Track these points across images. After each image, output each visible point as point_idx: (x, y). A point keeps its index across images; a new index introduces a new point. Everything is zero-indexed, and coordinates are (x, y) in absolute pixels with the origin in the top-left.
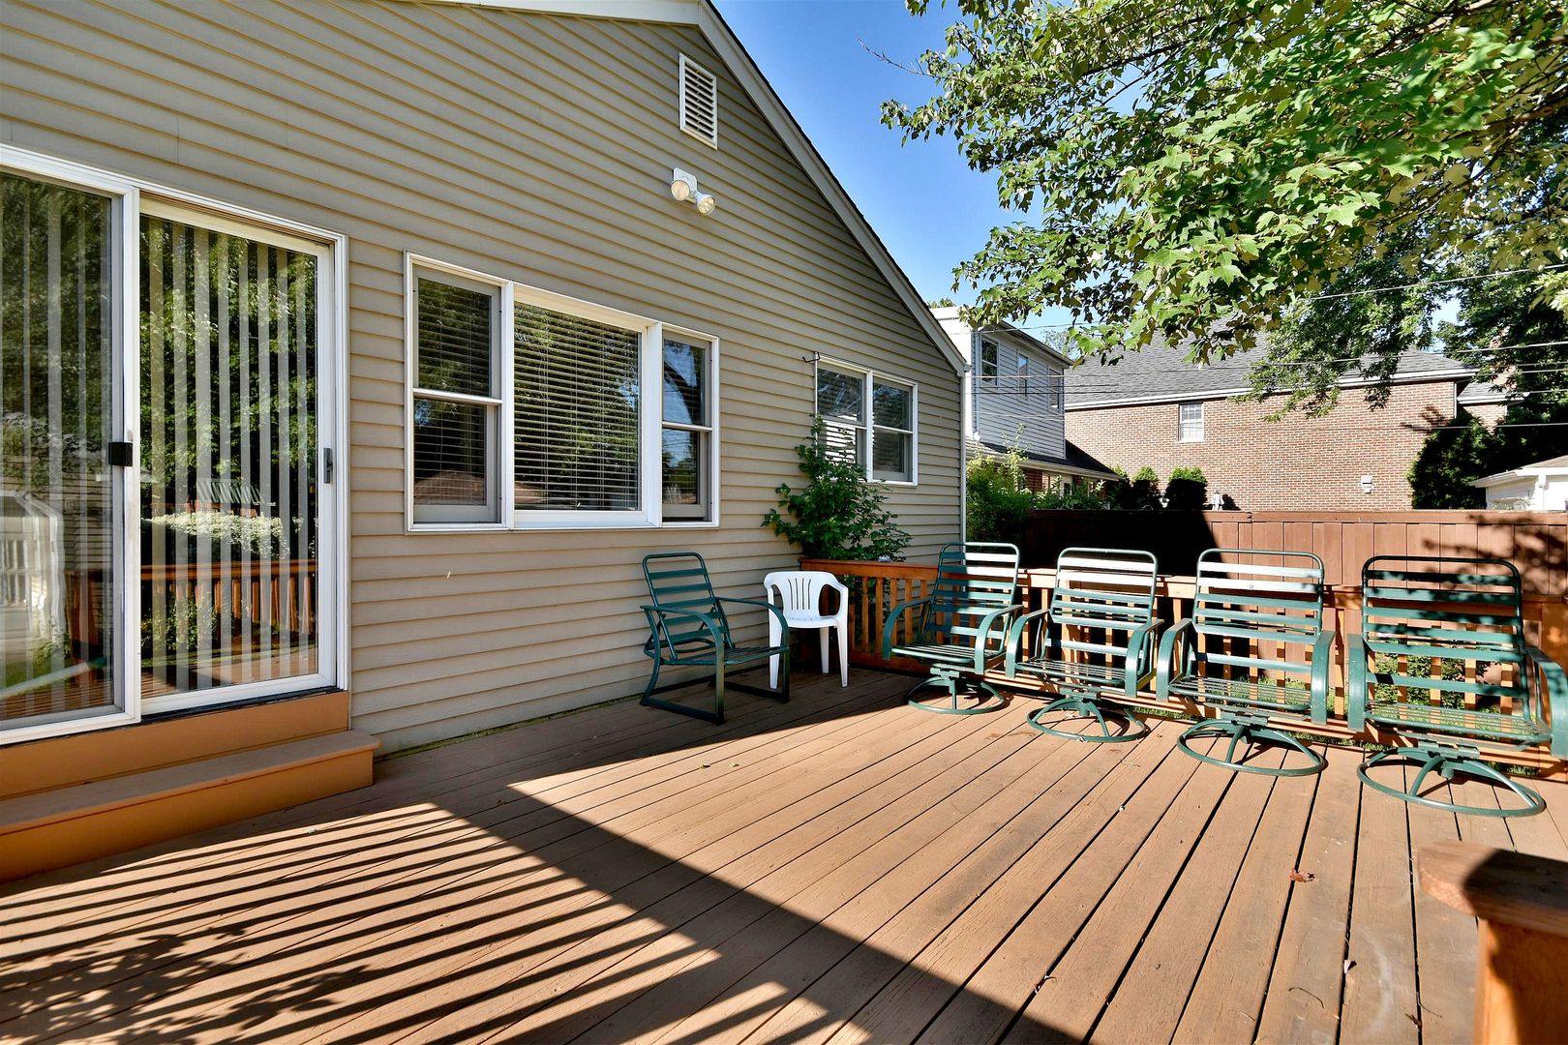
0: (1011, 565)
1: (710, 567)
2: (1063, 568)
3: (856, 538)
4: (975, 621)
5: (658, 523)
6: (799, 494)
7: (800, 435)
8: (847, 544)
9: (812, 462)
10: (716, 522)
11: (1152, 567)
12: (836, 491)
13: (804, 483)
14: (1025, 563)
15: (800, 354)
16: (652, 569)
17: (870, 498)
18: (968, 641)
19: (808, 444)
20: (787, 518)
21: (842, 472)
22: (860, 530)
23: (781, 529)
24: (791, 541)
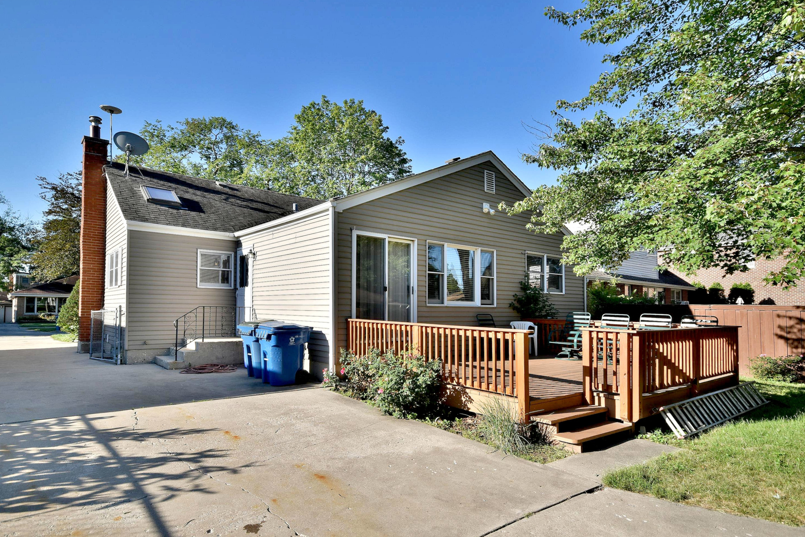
0: (588, 319)
1: (494, 319)
2: (603, 320)
3: (540, 312)
4: (573, 335)
5: (479, 305)
6: (521, 297)
7: (521, 278)
8: (537, 314)
9: (525, 287)
10: (495, 305)
11: (628, 319)
12: (533, 296)
13: (522, 294)
14: (592, 318)
15: (520, 252)
16: (479, 318)
17: (545, 299)
18: (572, 341)
19: (524, 282)
20: (516, 305)
21: (535, 289)
22: (541, 309)
23: (515, 308)
24: (518, 312)
